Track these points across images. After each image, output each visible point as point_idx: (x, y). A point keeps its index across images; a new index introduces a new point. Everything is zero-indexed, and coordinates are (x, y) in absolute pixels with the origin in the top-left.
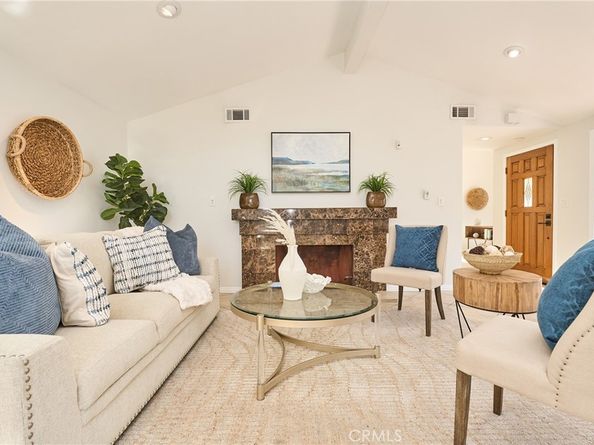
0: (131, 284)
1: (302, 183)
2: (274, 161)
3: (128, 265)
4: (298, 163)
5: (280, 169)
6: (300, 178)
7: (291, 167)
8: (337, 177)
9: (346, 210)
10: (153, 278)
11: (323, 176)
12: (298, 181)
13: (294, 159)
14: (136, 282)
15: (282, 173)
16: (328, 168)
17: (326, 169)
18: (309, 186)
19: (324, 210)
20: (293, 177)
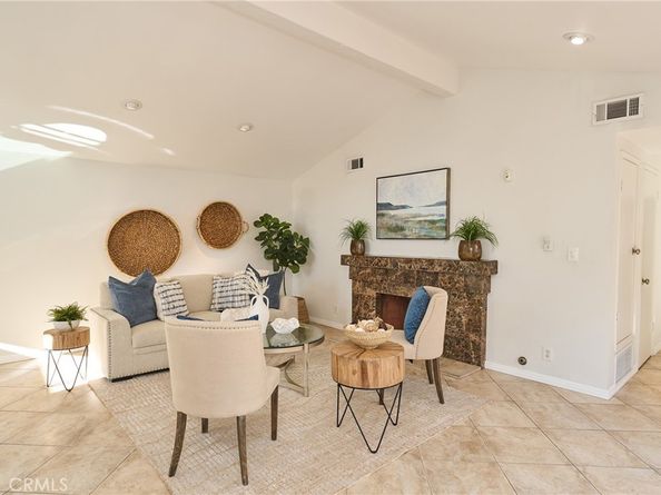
0: (217, 306)
1: (402, 229)
2: (379, 206)
3: (218, 295)
4: (397, 208)
5: (383, 215)
6: (400, 223)
7: (392, 212)
8: (433, 222)
9: (431, 262)
10: (230, 305)
11: (420, 221)
12: (397, 226)
13: (394, 204)
14: (220, 306)
15: (385, 219)
16: (424, 211)
17: (423, 213)
18: (407, 232)
19: (408, 261)
20: (393, 223)
